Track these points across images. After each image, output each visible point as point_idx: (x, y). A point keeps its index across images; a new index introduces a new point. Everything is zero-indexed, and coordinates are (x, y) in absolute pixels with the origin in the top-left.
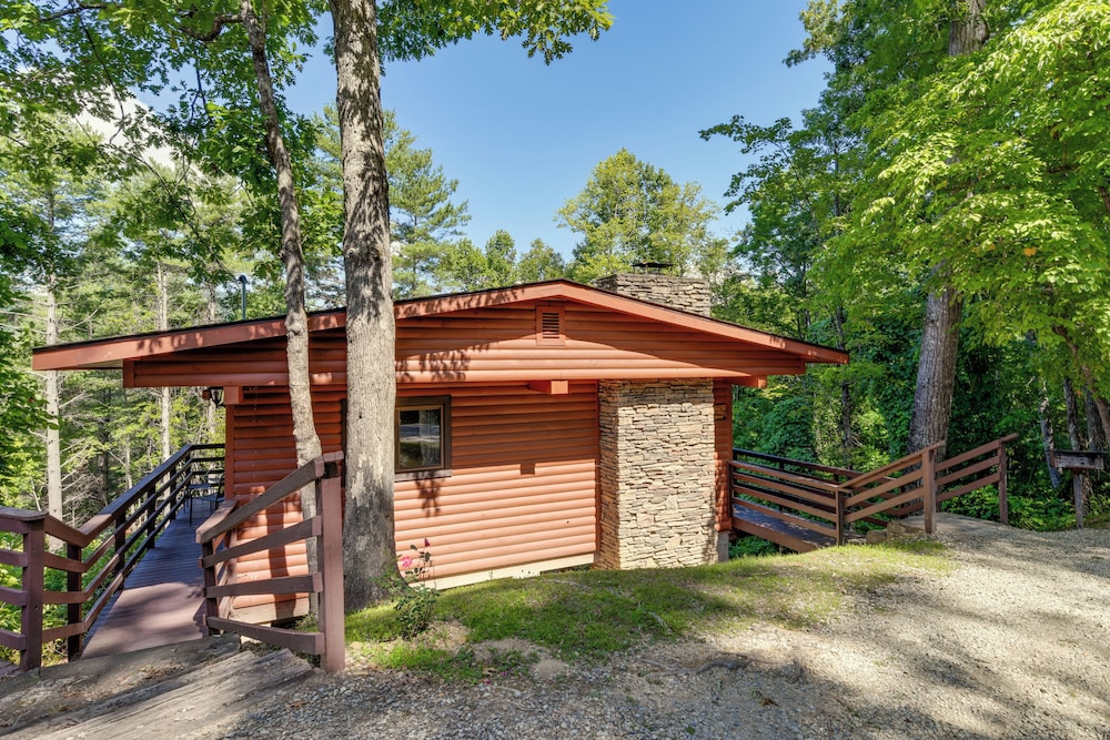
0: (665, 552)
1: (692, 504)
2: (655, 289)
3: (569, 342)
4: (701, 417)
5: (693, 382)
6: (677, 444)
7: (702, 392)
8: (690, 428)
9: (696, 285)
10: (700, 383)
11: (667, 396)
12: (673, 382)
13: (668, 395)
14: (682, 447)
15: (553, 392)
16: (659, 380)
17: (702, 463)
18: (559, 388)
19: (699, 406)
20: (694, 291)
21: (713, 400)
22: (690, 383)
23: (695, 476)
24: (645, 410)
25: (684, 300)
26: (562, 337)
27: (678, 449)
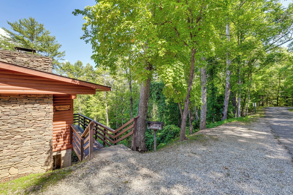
0: (22, 163)
1: (39, 143)
2: (18, 58)
4: (45, 110)
5: (41, 96)
6: (30, 120)
8: (39, 114)
9: (44, 59)
10: (46, 96)
12: (29, 96)
13: (25, 101)
14: (33, 121)
16: (20, 95)
17: (45, 127)
20: (43, 61)
21: (53, 103)
23: (41, 132)
24: (11, 107)
25: (36, 64)
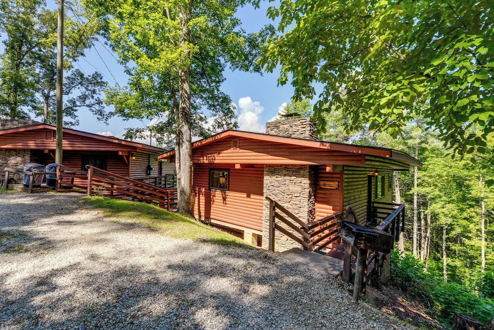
3: (241, 151)
7: (302, 172)
11: (284, 173)
15: (236, 168)
18: (238, 167)
19: (300, 179)
22: (296, 167)
26: (238, 149)
27: (288, 197)
